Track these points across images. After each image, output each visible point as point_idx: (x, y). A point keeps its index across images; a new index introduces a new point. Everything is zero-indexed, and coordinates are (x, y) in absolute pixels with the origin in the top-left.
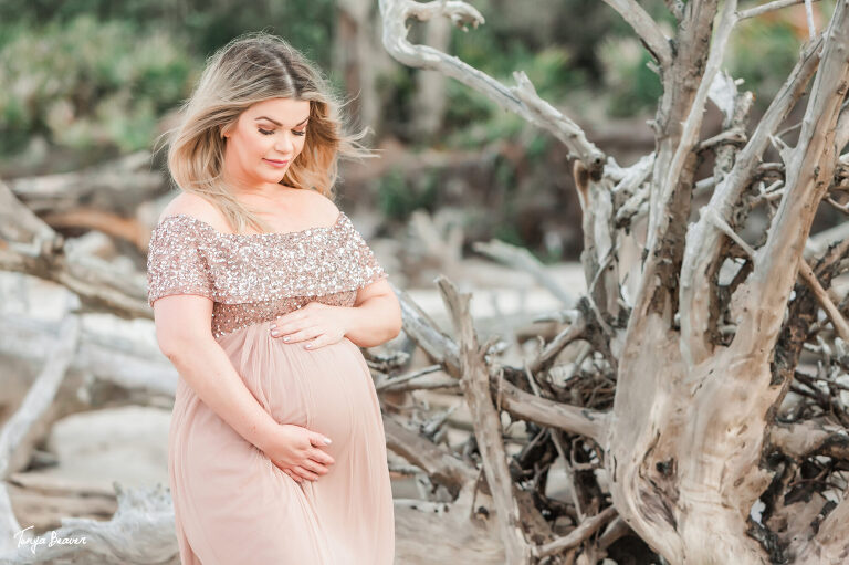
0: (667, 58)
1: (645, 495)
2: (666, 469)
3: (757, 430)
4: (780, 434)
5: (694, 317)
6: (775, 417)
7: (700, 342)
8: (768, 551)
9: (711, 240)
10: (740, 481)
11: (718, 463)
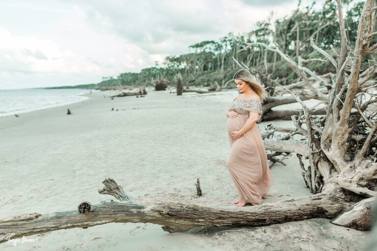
0: (336, 68)
1: (325, 145)
2: (331, 141)
3: (347, 136)
4: (354, 137)
5: (335, 115)
6: (351, 133)
7: (336, 119)
8: (351, 157)
9: (337, 101)
10: (342, 145)
11: (338, 141)
